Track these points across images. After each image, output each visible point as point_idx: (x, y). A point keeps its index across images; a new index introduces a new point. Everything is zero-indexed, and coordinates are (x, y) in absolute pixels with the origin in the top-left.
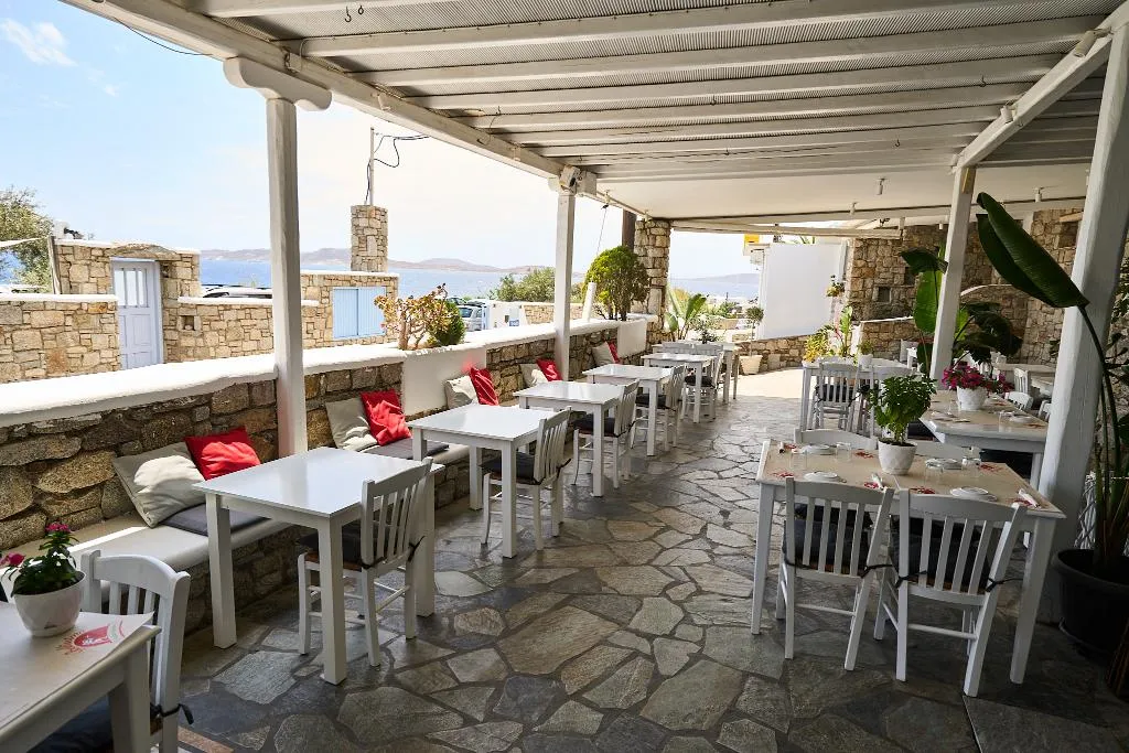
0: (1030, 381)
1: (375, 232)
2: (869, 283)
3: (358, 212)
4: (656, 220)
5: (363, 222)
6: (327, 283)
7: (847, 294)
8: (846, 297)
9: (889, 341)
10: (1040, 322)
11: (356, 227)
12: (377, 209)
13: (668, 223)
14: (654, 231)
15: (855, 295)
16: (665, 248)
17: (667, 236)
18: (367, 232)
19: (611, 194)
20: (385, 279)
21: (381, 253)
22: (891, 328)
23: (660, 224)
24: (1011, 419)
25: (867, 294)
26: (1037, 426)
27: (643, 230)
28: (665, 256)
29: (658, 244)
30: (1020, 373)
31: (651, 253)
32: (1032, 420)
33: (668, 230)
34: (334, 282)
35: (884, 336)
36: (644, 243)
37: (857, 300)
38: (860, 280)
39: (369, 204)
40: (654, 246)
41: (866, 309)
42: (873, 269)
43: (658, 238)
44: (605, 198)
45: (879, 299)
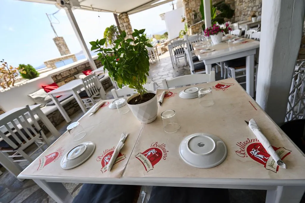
0: (239, 27)
1: (62, 44)
2: (191, 14)
3: (55, 40)
4: (122, 13)
5: (57, 42)
6: (52, 62)
7: (186, 20)
8: (186, 21)
9: (199, 29)
10: (239, 9)
11: (56, 44)
12: (59, 37)
13: (126, 13)
14: (123, 17)
15: (188, 19)
16: (128, 22)
17: (127, 18)
18: (60, 45)
19: (93, 6)
20: (70, 56)
21: (67, 49)
22: (198, 26)
23: (124, 14)
24: (234, 43)
25: (191, 18)
26: (246, 42)
27: (120, 18)
28: (129, 24)
29: (125, 21)
30: (235, 25)
31: (125, 24)
32: (243, 40)
33: (127, 15)
34: (54, 62)
35: (197, 28)
36: (122, 22)
37: (189, 21)
38: (189, 14)
39: (57, 37)
40: (124, 22)
41: (192, 22)
42: (191, 10)
43: (125, 19)
44: (91, 9)
45: (195, 18)
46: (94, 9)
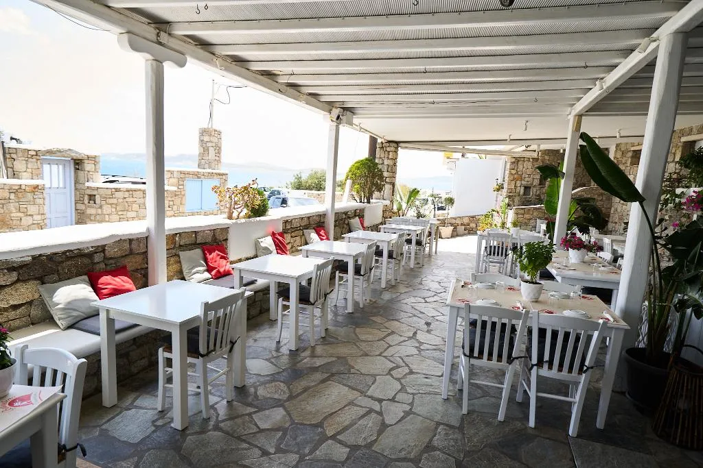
0: (612, 246)
1: (214, 145)
2: (518, 183)
3: (203, 132)
4: (390, 142)
5: (206, 138)
6: (182, 176)
7: (505, 190)
8: (504, 192)
9: (530, 219)
10: (619, 210)
11: (202, 141)
12: (215, 130)
13: (397, 144)
14: (388, 149)
15: (510, 191)
16: (395, 159)
17: (396, 152)
18: (209, 145)
19: (362, 126)
20: (219, 174)
21: (217, 158)
22: (531, 212)
23: (392, 144)
24: (600, 269)
25: (518, 190)
26: (616, 273)
27: (382, 148)
28: (395, 164)
29: (390, 157)
30: (606, 240)
31: (386, 162)
32: (612, 269)
33: (397, 149)
34: (187, 176)
35: (527, 216)
36: (382, 156)
37: (511, 194)
38: (514, 182)
39: (210, 127)
40: (388, 158)
41: (517, 200)
42: (521, 175)
43: (391, 153)
44: (358, 128)
45: (524, 194)
46: (362, 130)
